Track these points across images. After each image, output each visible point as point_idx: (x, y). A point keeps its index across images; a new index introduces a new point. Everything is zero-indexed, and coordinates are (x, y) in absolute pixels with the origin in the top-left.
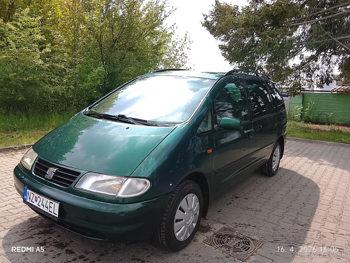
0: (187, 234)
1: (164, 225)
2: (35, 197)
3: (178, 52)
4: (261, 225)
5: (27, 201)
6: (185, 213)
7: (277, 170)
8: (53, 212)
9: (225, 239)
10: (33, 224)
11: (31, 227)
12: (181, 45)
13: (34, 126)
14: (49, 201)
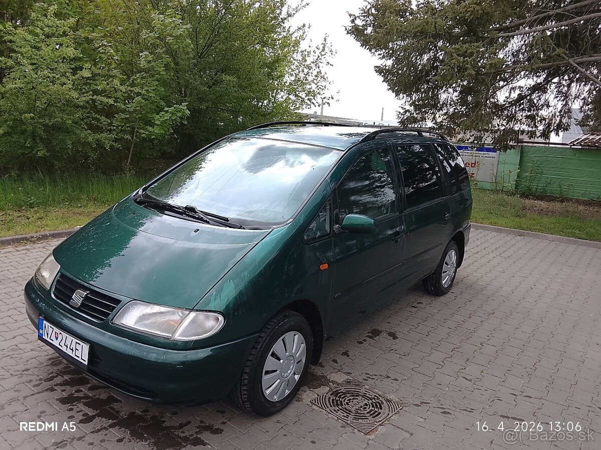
0: (284, 391)
1: (246, 379)
2: (56, 333)
3: (312, 70)
4: (406, 378)
5: (44, 337)
6: (281, 361)
7: (451, 286)
8: (80, 358)
9: (346, 399)
10: (55, 368)
11: (52, 373)
12: (316, 57)
13: (64, 200)
14: (75, 340)
